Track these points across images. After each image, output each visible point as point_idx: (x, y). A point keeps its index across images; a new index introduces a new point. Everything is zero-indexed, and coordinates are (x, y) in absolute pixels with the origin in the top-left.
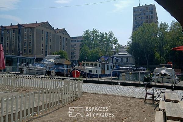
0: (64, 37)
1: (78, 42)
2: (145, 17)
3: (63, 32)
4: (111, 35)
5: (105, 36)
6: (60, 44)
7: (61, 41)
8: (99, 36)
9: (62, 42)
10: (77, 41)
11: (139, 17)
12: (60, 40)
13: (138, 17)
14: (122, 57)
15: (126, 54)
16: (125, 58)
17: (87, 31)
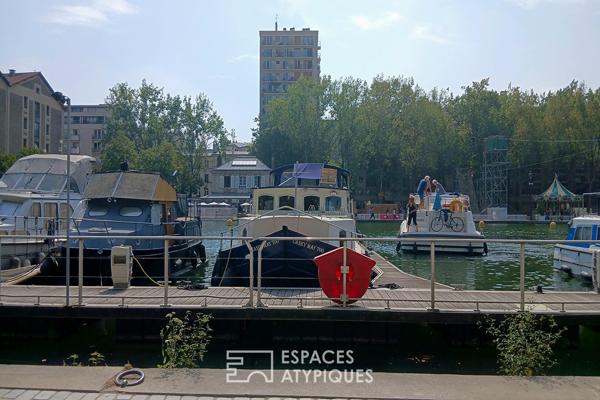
0: (37, 104)
1: (85, 122)
2: (293, 63)
3: (36, 85)
4: (203, 106)
5: (183, 106)
6: (25, 128)
7: (27, 116)
8: (162, 106)
9: (31, 119)
10: (81, 120)
11: (278, 62)
12: (26, 113)
13: (274, 63)
14: (243, 173)
15: (255, 163)
16: (253, 177)
17: (123, 89)
